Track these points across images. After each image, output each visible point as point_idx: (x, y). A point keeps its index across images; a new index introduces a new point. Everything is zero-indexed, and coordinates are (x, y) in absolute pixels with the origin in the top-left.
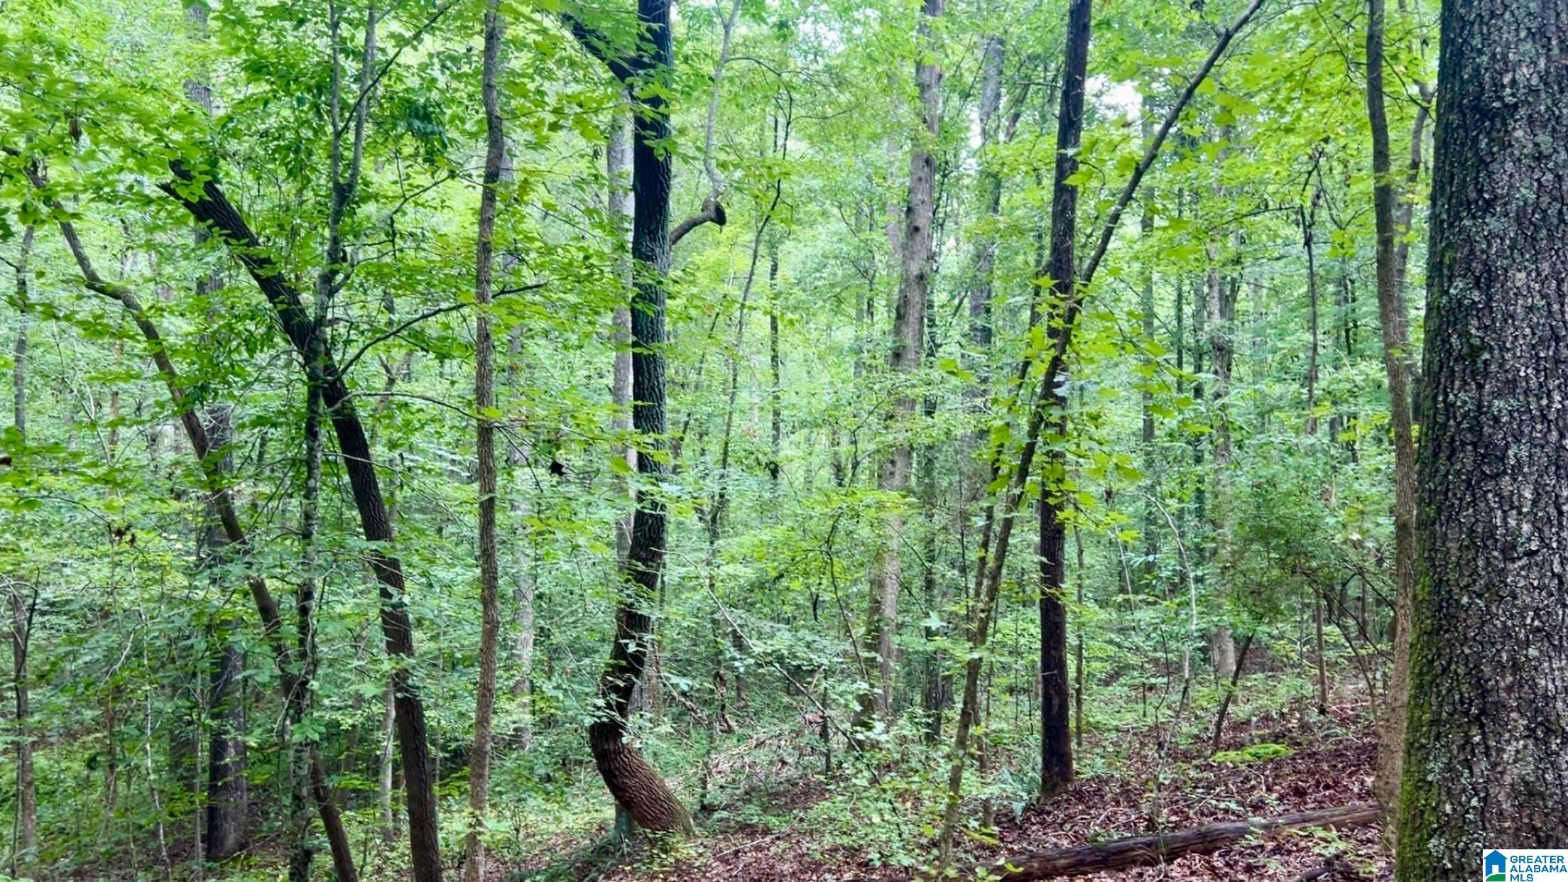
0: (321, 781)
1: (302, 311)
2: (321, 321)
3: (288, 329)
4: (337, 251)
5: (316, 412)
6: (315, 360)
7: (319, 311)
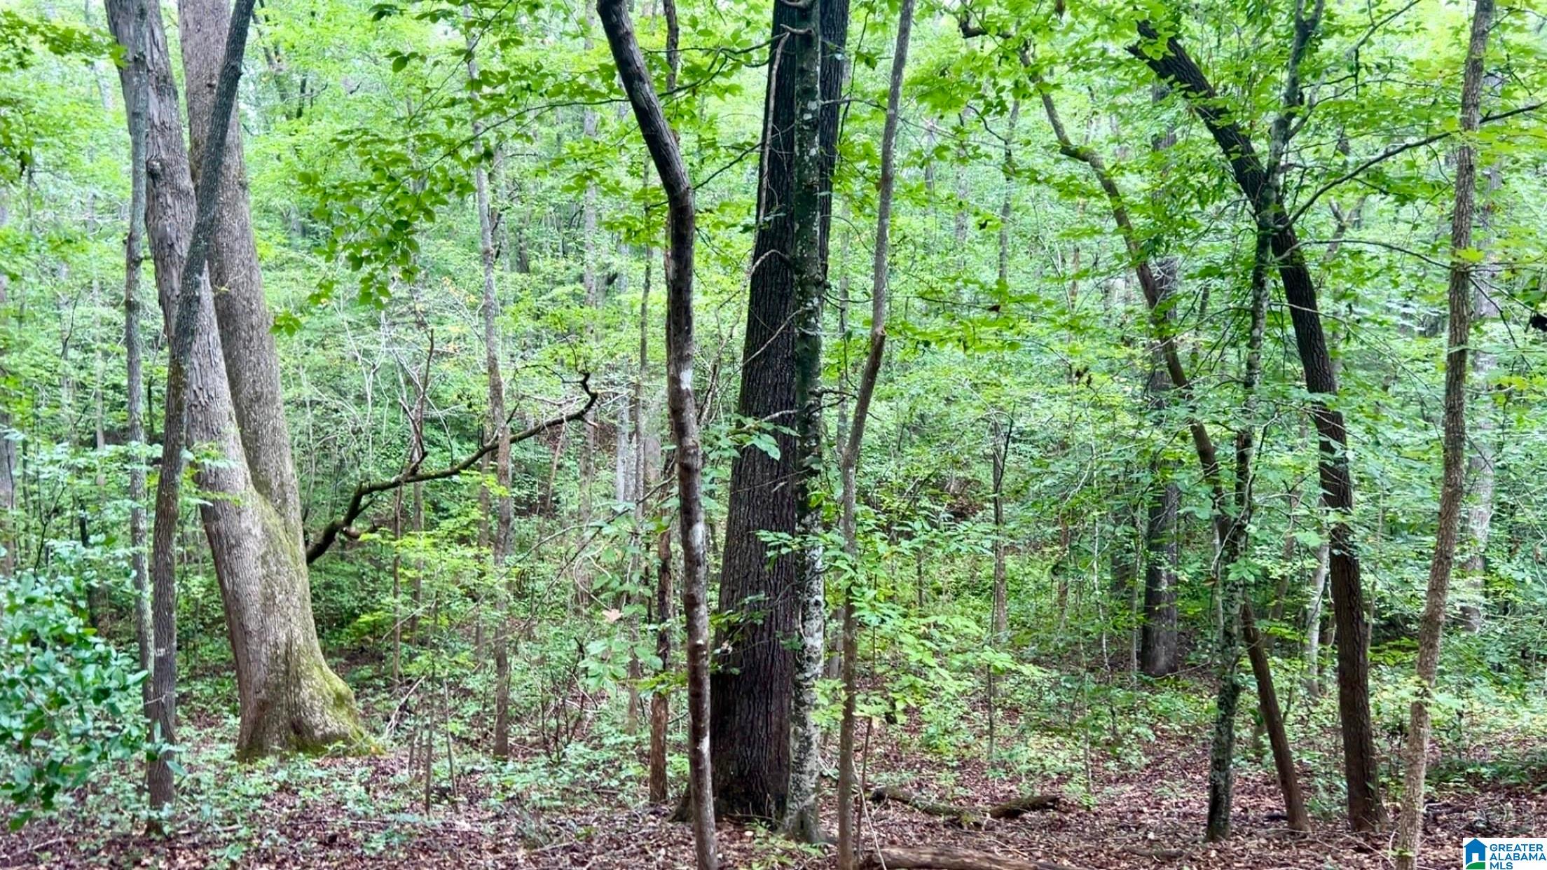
0: (1252, 623)
1: (1255, 159)
2: (1274, 168)
3: (1240, 178)
4: (1295, 93)
5: (1264, 262)
6: (1266, 208)
7: (1273, 158)
